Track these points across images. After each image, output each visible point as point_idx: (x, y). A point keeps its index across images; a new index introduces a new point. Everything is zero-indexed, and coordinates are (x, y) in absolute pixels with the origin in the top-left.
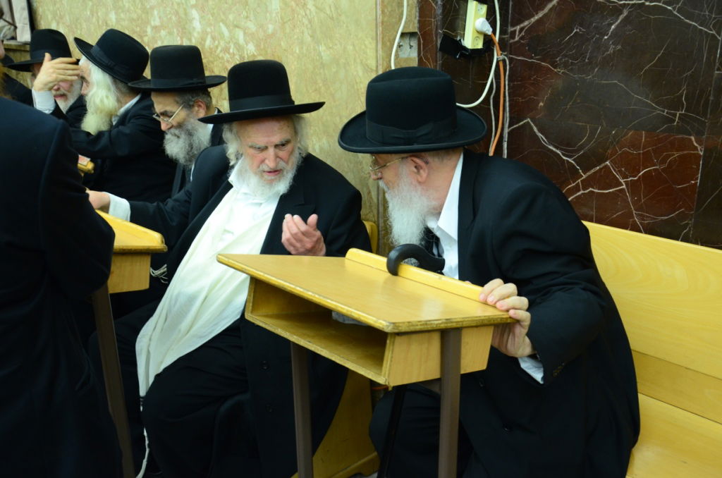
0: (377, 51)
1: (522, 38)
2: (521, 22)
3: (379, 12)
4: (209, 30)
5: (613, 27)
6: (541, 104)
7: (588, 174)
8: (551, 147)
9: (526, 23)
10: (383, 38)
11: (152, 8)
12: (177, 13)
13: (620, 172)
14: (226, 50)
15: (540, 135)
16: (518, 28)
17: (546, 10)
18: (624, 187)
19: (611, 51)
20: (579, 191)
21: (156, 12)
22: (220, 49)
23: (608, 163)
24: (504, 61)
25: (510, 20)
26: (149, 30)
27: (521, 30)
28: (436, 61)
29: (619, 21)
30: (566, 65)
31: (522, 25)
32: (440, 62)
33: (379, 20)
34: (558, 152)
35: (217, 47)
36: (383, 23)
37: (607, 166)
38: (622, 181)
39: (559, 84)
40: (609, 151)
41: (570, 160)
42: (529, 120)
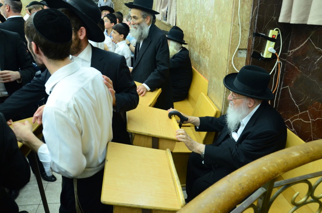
0: (228, 54)
1: (291, 55)
2: (292, 49)
3: (230, 41)
4: (206, 32)
5: (318, 59)
6: (293, 82)
7: (301, 113)
8: (293, 99)
9: (293, 50)
10: (231, 50)
11: (196, 22)
12: (200, 25)
13: (310, 116)
14: (208, 40)
15: (290, 93)
16: (291, 51)
17: (300, 47)
18: (311, 122)
19: (316, 69)
20: (297, 118)
21: (197, 24)
22: (207, 39)
23: (308, 111)
24: (280, 63)
25: (289, 47)
26: (195, 28)
27: (292, 52)
28: (250, 60)
29: (320, 58)
30: (302, 70)
31: (292, 51)
32: (251, 61)
33: (230, 44)
34: (294, 101)
35: (207, 38)
36: (231, 45)
37: (307, 112)
38: (310, 120)
39: (299, 76)
40: (309, 107)
41: (297, 106)
42: (288, 86)
